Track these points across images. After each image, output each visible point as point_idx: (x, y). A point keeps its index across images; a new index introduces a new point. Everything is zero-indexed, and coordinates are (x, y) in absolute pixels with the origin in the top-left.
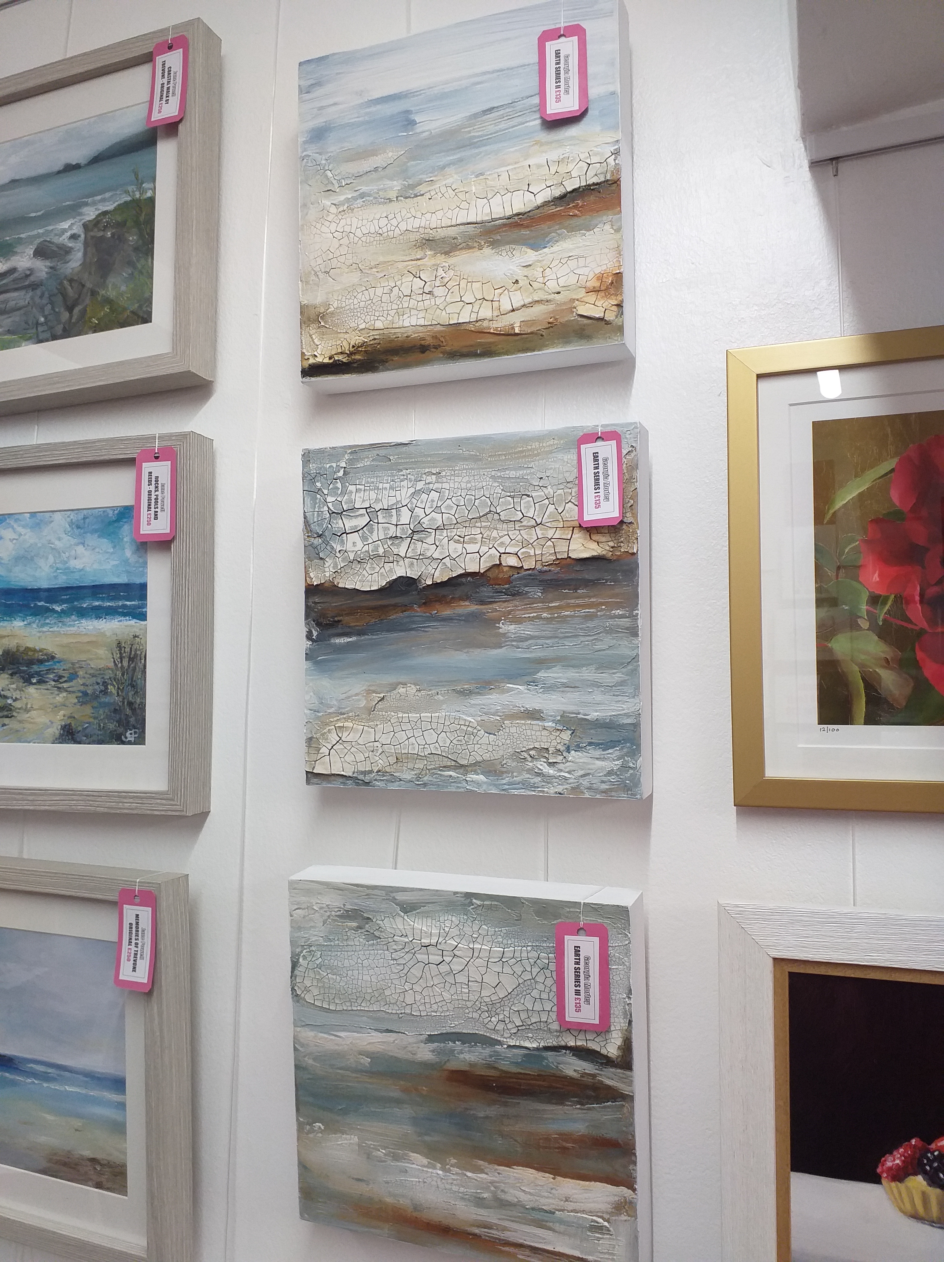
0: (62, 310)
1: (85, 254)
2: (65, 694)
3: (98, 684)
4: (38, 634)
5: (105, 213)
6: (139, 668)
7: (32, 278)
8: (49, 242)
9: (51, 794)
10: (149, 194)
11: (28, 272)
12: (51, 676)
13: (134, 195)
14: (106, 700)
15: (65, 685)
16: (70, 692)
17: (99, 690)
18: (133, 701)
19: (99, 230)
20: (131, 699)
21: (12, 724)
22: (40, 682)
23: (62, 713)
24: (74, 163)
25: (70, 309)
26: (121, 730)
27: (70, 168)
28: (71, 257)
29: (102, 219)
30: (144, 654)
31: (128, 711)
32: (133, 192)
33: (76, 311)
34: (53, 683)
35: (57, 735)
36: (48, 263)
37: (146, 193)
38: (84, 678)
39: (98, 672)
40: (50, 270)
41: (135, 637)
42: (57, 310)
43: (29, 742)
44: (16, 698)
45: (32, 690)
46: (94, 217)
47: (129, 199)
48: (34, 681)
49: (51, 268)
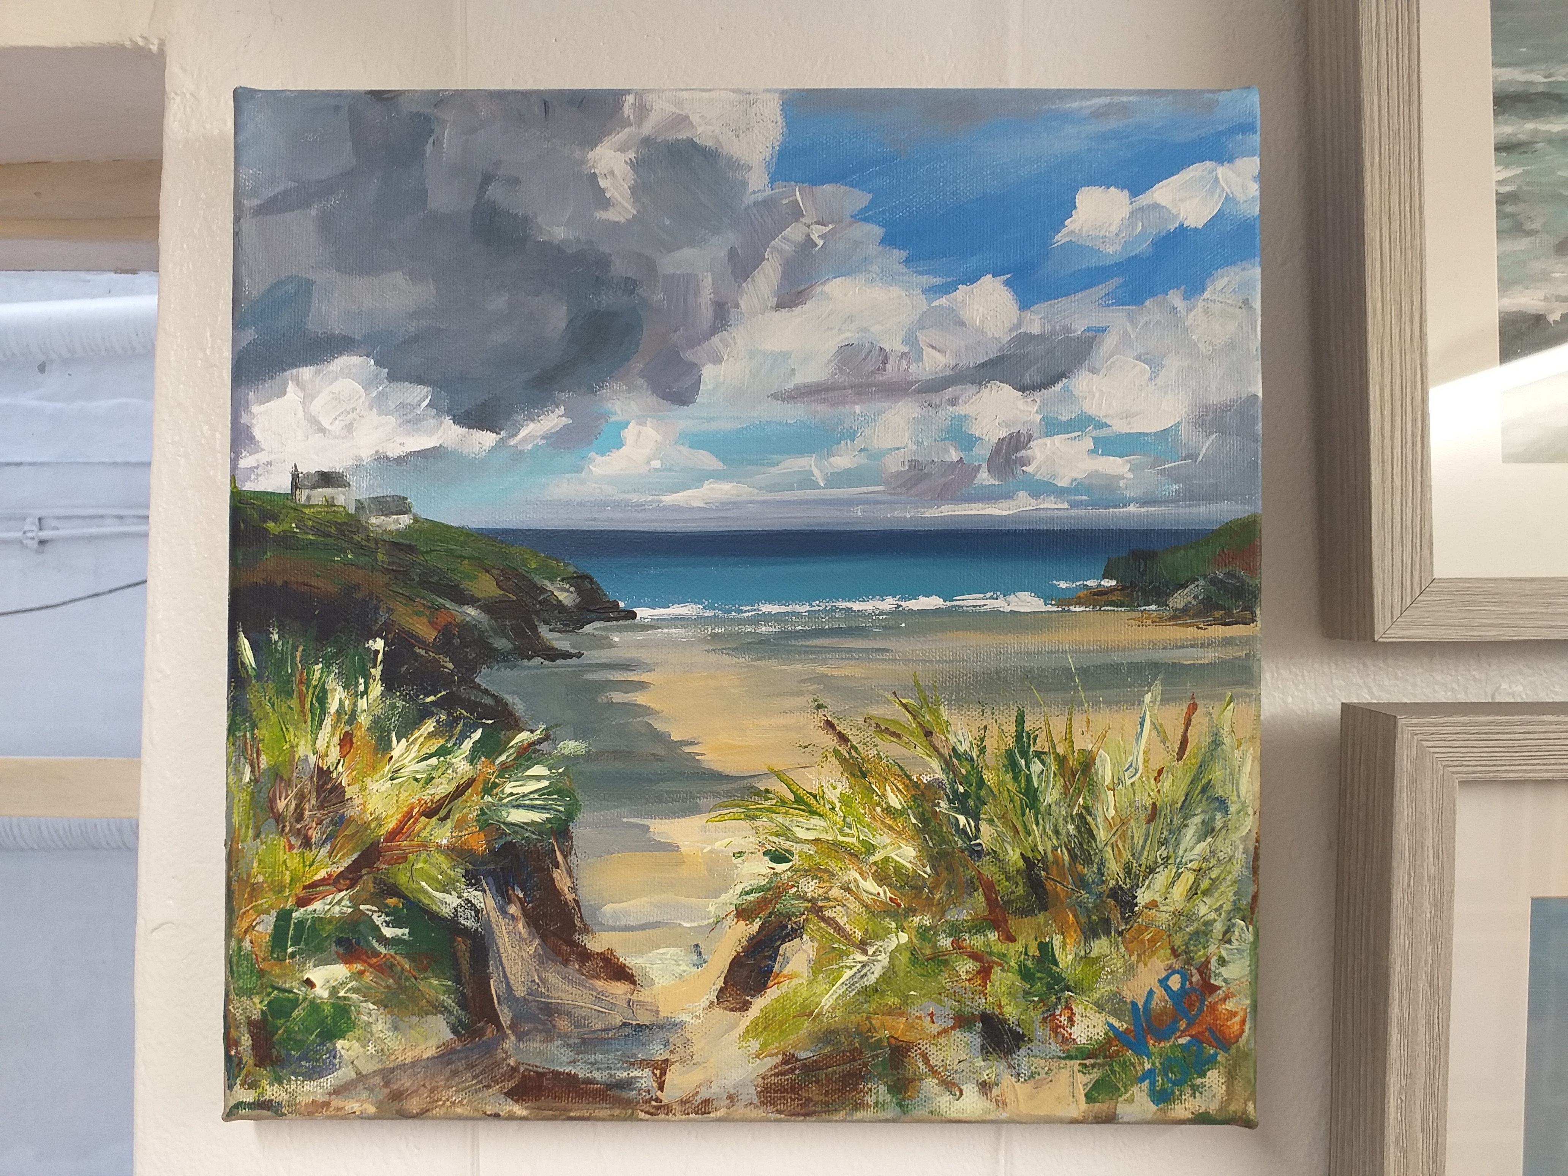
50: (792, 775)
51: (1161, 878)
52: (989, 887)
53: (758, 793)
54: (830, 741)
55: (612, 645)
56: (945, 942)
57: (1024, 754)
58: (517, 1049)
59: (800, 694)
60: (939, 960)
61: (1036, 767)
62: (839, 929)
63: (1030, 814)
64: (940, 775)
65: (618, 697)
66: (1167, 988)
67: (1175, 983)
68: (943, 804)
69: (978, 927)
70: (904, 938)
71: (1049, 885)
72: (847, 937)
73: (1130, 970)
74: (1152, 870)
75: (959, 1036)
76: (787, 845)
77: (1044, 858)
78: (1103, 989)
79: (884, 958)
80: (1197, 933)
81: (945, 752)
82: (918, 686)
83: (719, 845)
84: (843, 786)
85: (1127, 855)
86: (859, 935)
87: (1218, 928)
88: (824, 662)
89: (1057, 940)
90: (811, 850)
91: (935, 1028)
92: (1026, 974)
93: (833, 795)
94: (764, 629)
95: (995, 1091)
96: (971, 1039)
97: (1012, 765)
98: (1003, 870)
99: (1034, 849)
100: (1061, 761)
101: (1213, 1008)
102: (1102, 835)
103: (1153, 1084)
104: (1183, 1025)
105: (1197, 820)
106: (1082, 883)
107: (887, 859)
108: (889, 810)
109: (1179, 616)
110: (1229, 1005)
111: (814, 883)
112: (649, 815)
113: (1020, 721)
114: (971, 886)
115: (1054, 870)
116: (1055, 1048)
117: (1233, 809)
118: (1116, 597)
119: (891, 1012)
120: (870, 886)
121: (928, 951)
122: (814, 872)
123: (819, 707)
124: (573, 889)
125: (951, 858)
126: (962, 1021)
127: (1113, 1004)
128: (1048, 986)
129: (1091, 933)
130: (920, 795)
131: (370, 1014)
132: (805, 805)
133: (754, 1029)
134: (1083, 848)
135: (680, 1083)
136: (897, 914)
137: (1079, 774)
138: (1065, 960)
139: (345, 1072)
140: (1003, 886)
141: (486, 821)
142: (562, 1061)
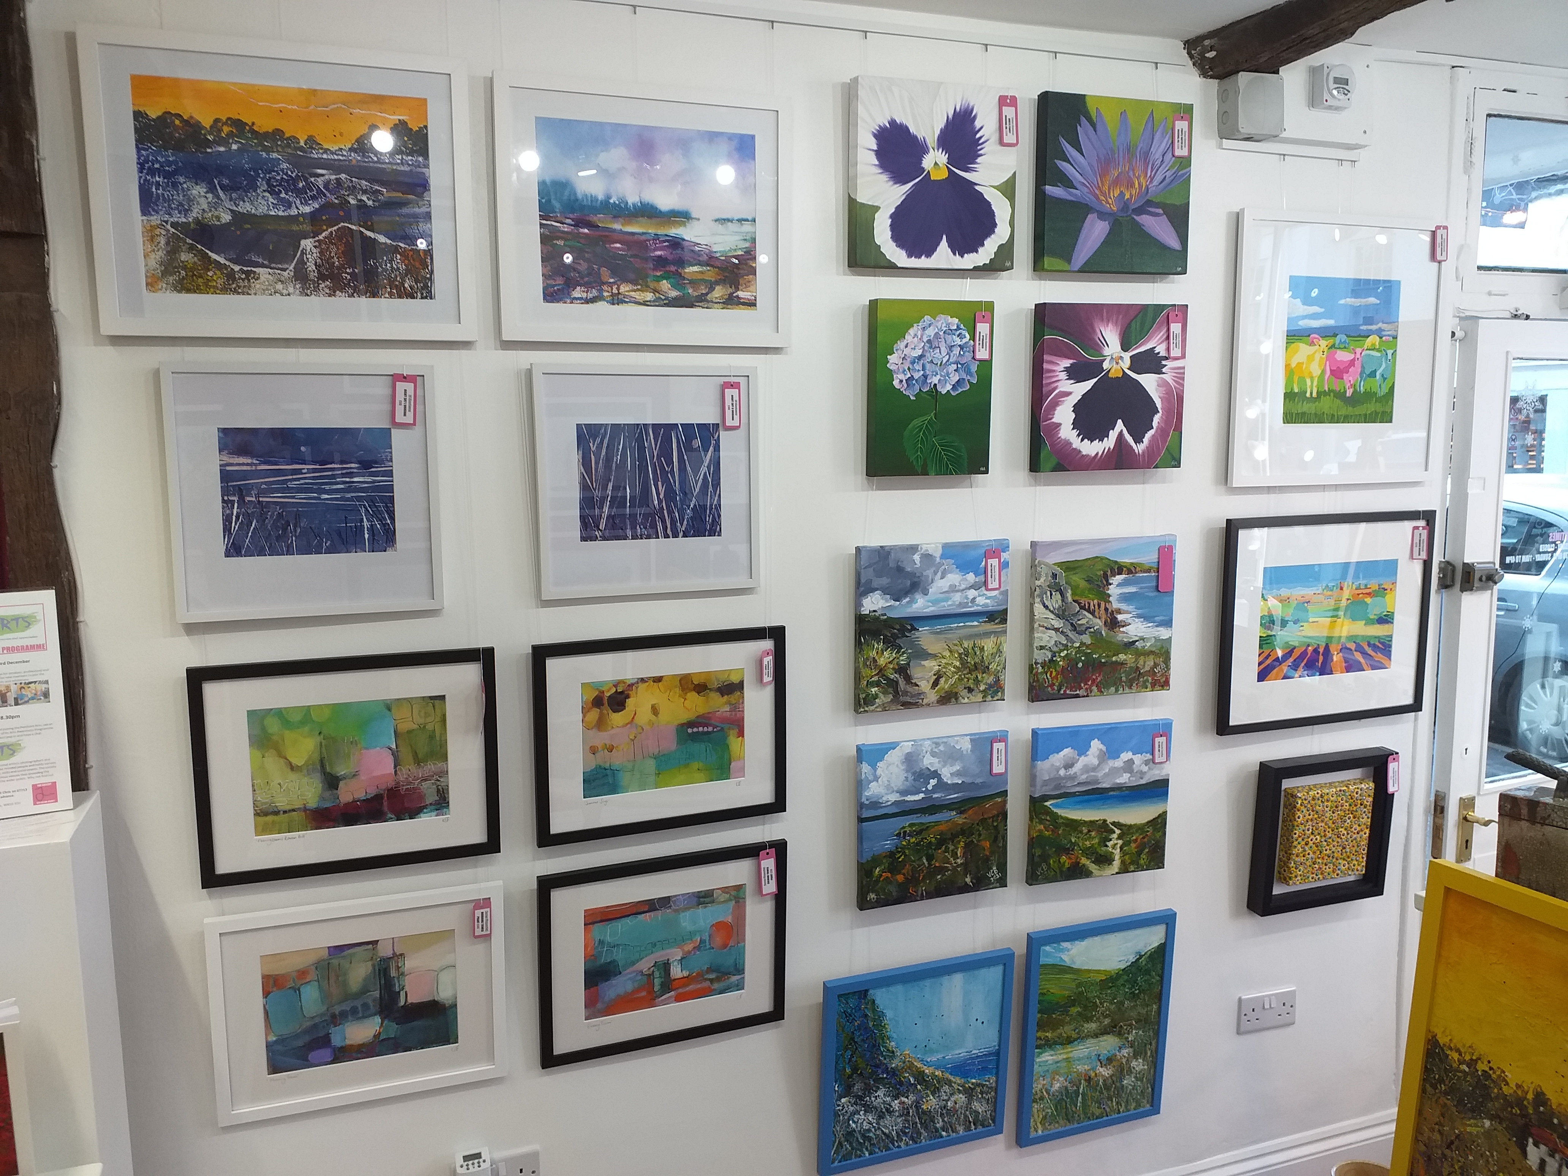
50: (942, 653)
51: (993, 664)
52: (969, 667)
53: (937, 656)
54: (947, 647)
55: (916, 635)
57: (974, 647)
59: (944, 640)
60: (962, 679)
61: (976, 649)
63: (975, 656)
64: (963, 651)
65: (916, 643)
66: (993, 681)
68: (963, 655)
69: (967, 674)
70: (957, 676)
71: (977, 666)
72: (949, 677)
73: (988, 678)
75: (965, 690)
76: (941, 664)
78: (984, 681)
79: (954, 680)
80: (997, 672)
81: (963, 647)
82: (960, 637)
83: (931, 665)
84: (949, 654)
85: (988, 661)
86: (951, 677)
87: (1000, 671)
88: (946, 635)
89: (978, 674)
90: (944, 664)
91: (962, 689)
92: (974, 680)
93: (948, 656)
94: (937, 630)
95: (969, 698)
97: (973, 649)
98: (971, 665)
99: (976, 661)
100: (980, 647)
101: (999, 682)
102: (985, 658)
104: (995, 684)
105: (998, 654)
106: (982, 665)
107: (955, 665)
108: (955, 657)
109: (996, 624)
110: (1001, 681)
112: (921, 661)
113: (974, 642)
114: (966, 668)
115: (978, 664)
117: (1003, 653)
118: (988, 621)
119: (955, 688)
120: (952, 669)
121: (960, 678)
122: (945, 668)
123: (946, 642)
124: (910, 673)
125: (964, 663)
126: (965, 688)
127: (986, 684)
128: (977, 681)
129: (983, 673)
130: (960, 654)
131: (881, 695)
132: (943, 657)
133: (936, 692)
134: (982, 661)
135: (925, 701)
136: (957, 673)
137: (982, 649)
138: (979, 677)
139: (877, 705)
140: (971, 667)
141: (898, 664)
142: (908, 699)
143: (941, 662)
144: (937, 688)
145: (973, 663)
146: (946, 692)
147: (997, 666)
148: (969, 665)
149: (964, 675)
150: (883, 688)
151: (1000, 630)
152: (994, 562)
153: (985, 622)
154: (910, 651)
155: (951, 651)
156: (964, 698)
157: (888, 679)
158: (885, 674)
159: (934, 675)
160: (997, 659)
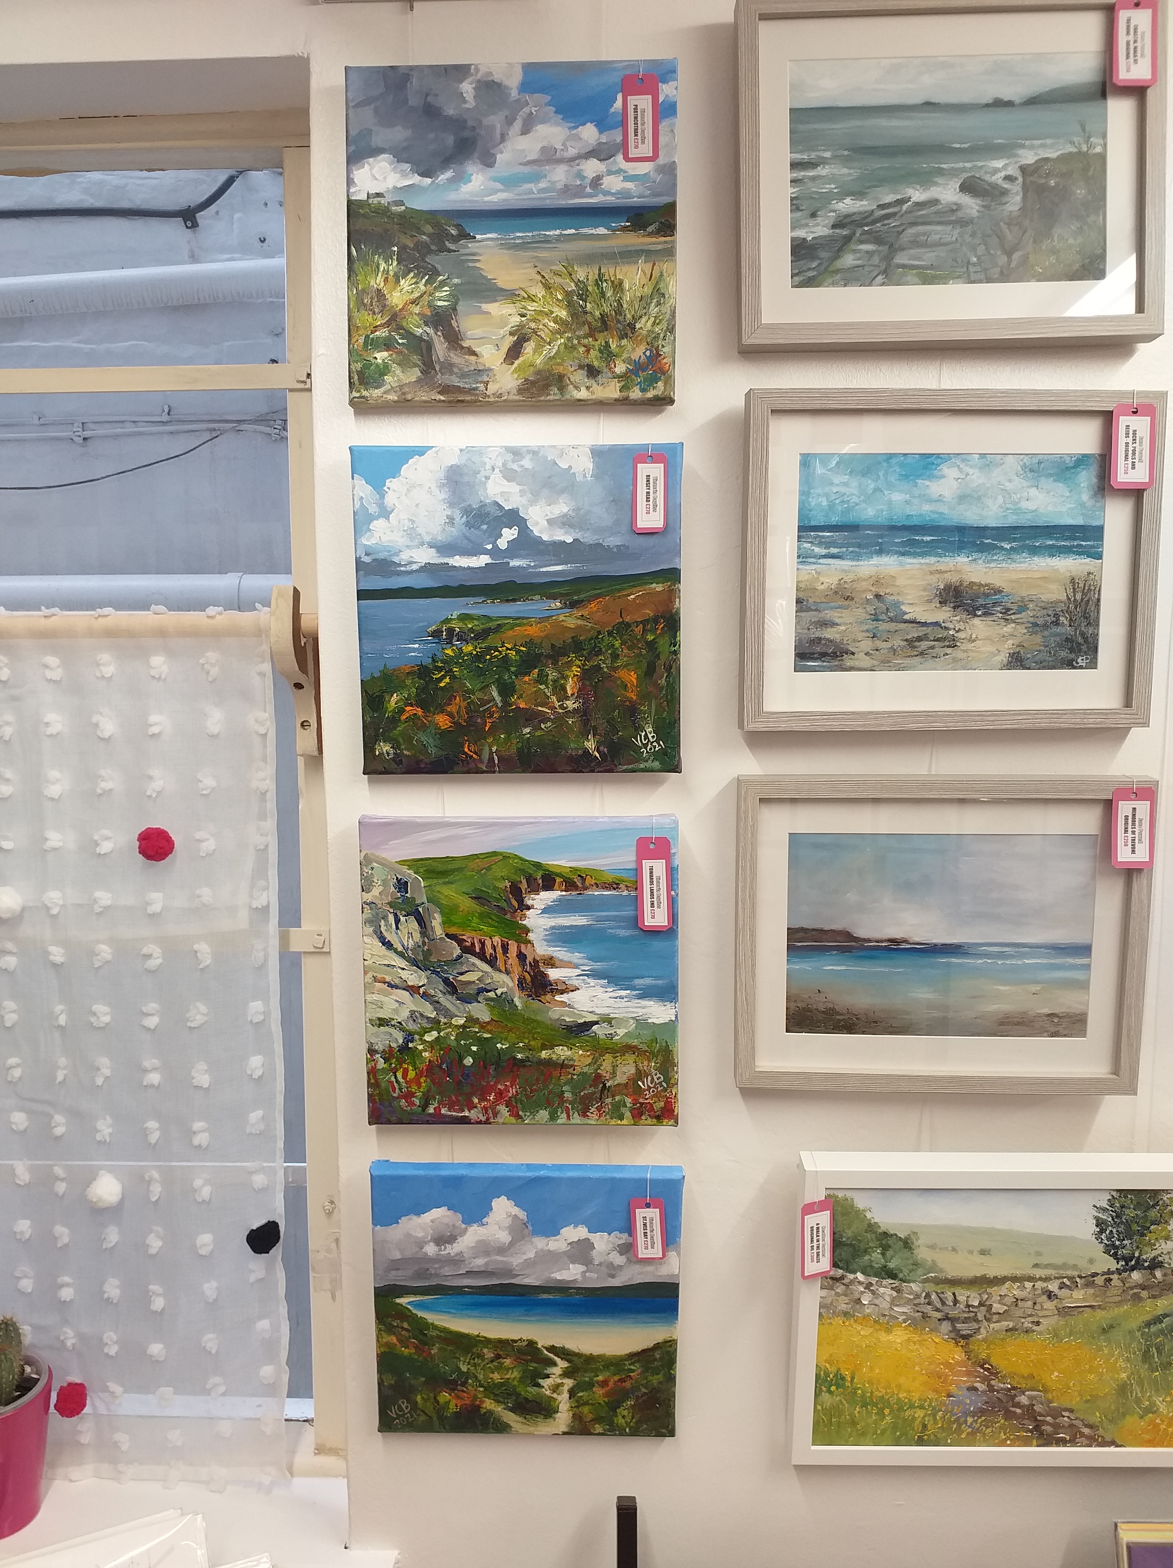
0: (999, 253)
1: (1024, 198)
2: (1013, 625)
3: (1049, 616)
4: (985, 570)
5: (1047, 160)
6: (1092, 601)
7: (960, 214)
8: (979, 178)
9: (1013, 714)
10: (1098, 149)
11: (954, 207)
12: (998, 609)
13: (1081, 148)
14: (1059, 629)
15: (1013, 617)
16: (1018, 623)
17: (1050, 621)
18: (1085, 631)
19: (1040, 177)
20: (1083, 629)
21: (958, 653)
22: (985, 614)
23: (1010, 642)
24: (1006, 99)
25: (1009, 254)
26: (1073, 656)
27: (999, 104)
28: (1008, 199)
29: (1043, 166)
30: (1097, 589)
31: (1080, 640)
32: (1080, 144)
33: (1016, 256)
34: (1001, 615)
35: (1005, 661)
36: (978, 201)
37: (1095, 148)
38: (1035, 610)
39: (1050, 605)
40: (982, 209)
41: (1089, 573)
42: (992, 252)
43: (975, 669)
44: (959, 629)
45: (976, 621)
46: (1033, 161)
47: (1075, 150)
48: (980, 613)
49: (983, 206)
50: (527, 289)
51: (644, 320)
52: (589, 324)
53: (516, 295)
54: (539, 278)
55: (469, 248)
56: (575, 342)
57: (601, 281)
58: (442, 378)
59: (529, 262)
60: (574, 347)
61: (605, 284)
62: (542, 338)
63: (603, 300)
64: (574, 288)
65: (471, 264)
66: (646, 355)
67: (648, 353)
68: (575, 297)
69: (586, 336)
70: (562, 341)
71: (608, 322)
72: (545, 341)
73: (634, 349)
74: (641, 317)
75: (580, 372)
76: (525, 312)
77: (607, 314)
78: (625, 356)
79: (556, 347)
80: (655, 337)
81: (576, 280)
82: (567, 259)
83: (504, 312)
84: (543, 293)
85: (633, 313)
86: (548, 340)
87: (662, 335)
88: (537, 252)
89: (611, 340)
90: (533, 313)
91: (573, 369)
92: (601, 351)
93: (540, 295)
94: (517, 241)
95: (591, 389)
96: (584, 372)
97: (597, 284)
98: (594, 318)
99: (604, 311)
100: (613, 282)
101: (660, 361)
102: (625, 306)
103: (641, 386)
104: (650, 367)
105: (655, 300)
106: (618, 321)
107: (557, 316)
108: (557, 299)
109: (650, 234)
110: (665, 361)
111: (534, 324)
112: (481, 303)
113: (600, 270)
114: (584, 324)
115: (610, 317)
116: (610, 375)
117: (667, 296)
118: (630, 228)
119: (558, 364)
120: (552, 324)
121: (570, 345)
122: (534, 320)
123: (535, 267)
124: (458, 327)
125: (577, 315)
126: (581, 367)
127: (628, 361)
128: (608, 355)
129: (621, 338)
130: (568, 294)
131: (395, 368)
132: (531, 298)
133: (515, 371)
134: (619, 310)
135: (492, 388)
136: (560, 333)
137: (618, 286)
138: (613, 346)
139: (388, 387)
140: (594, 323)
141: (430, 305)
142: (455, 381)
143: (524, 308)
144: (517, 362)
145: (597, 313)
146: (539, 372)
147: (654, 323)
148: (589, 318)
149: (578, 338)
150: (400, 353)
151: (659, 247)
152: (644, 102)
153: (624, 229)
154: (456, 281)
155: (547, 287)
156: (577, 388)
157: (408, 335)
158: (404, 324)
159: (511, 334)
160: (654, 310)
